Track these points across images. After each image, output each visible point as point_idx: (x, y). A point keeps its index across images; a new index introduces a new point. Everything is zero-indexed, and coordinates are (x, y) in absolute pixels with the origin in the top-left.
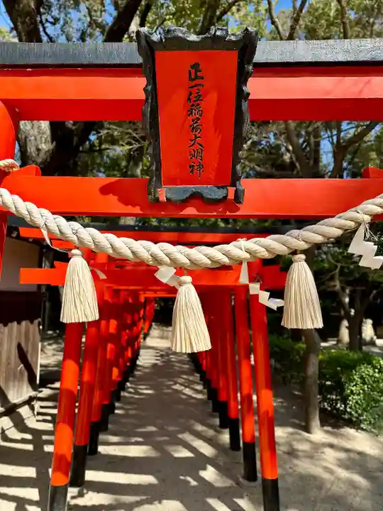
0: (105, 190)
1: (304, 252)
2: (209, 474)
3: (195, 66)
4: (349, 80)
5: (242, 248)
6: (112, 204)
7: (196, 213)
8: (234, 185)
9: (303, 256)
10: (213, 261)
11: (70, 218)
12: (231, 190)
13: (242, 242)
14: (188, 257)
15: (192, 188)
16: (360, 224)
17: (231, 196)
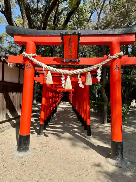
0: (54, 60)
1: (90, 71)
2: (76, 130)
3: (70, 38)
4: (100, 38)
5: (79, 71)
6: (55, 62)
7: (71, 64)
8: (78, 59)
9: (90, 72)
10: (73, 73)
11: (48, 65)
12: (77, 60)
13: (79, 70)
14: (69, 72)
15: (70, 59)
16: (100, 66)
17: (77, 61)
